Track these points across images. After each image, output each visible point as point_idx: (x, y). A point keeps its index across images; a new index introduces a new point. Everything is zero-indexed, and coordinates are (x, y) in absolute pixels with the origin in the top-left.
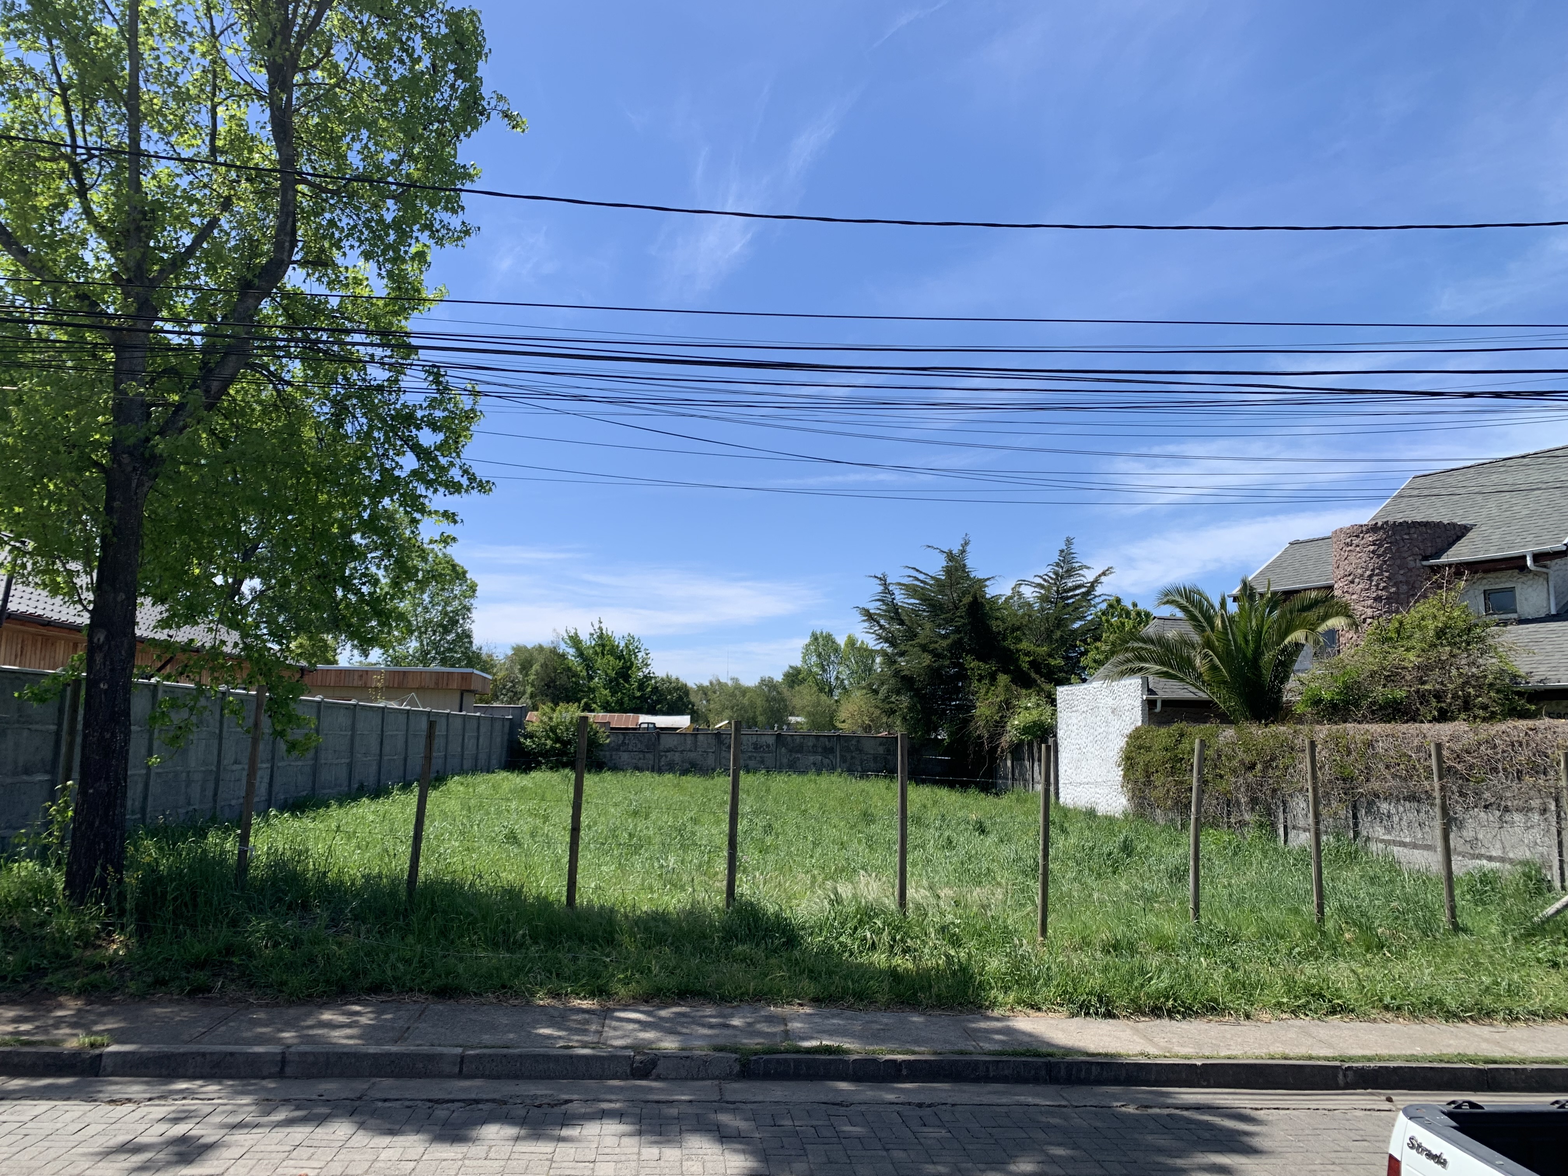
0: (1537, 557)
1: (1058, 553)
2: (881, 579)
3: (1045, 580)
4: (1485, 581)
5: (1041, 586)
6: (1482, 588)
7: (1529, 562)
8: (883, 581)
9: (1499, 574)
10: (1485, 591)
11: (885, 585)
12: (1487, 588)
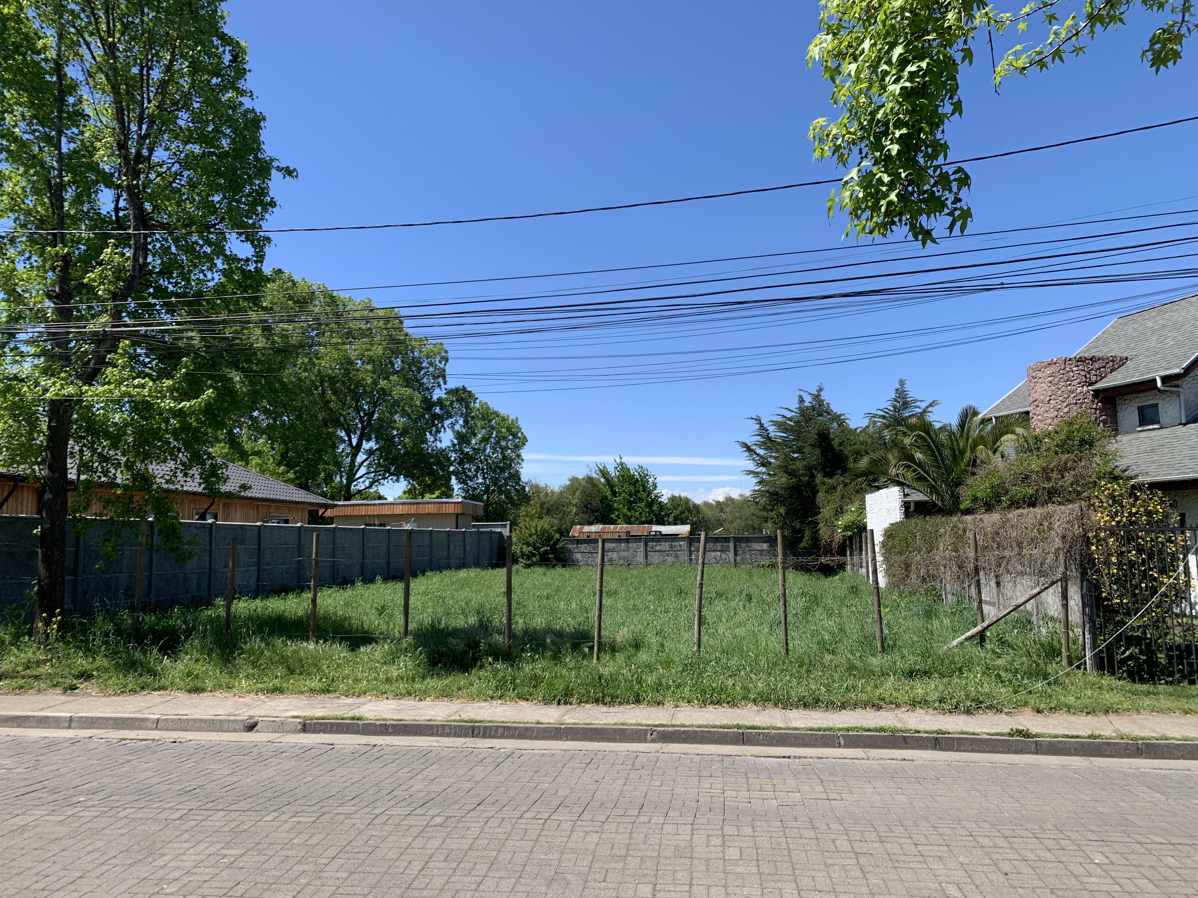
0: (1164, 379)
1: (894, 391)
2: (756, 420)
3: (885, 412)
4: (1138, 400)
5: (883, 417)
6: (1137, 405)
7: (1159, 384)
8: (758, 420)
9: (1147, 394)
10: (1139, 407)
11: (762, 425)
12: (1140, 405)
